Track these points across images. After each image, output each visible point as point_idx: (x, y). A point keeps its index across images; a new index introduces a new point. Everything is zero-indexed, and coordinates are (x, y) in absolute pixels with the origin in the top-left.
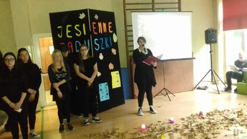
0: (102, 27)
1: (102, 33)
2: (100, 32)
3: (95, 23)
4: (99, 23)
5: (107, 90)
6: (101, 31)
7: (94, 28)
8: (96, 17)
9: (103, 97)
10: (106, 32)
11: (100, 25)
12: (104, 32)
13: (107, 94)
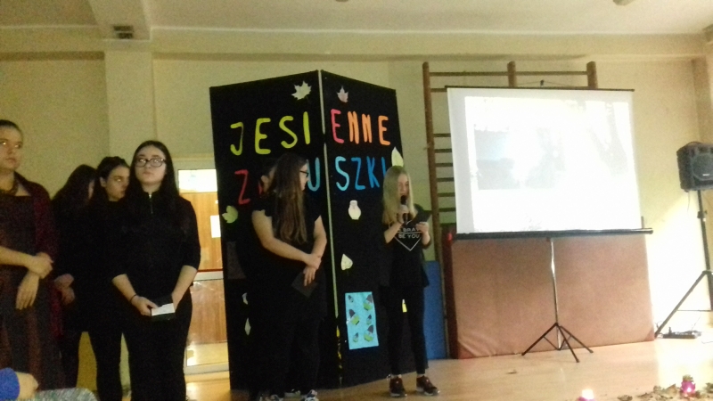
0: (360, 127)
1: (357, 141)
2: (351, 140)
3: (339, 112)
4: (349, 114)
5: (370, 317)
6: (354, 136)
7: (335, 125)
8: (343, 96)
9: (357, 335)
10: (370, 141)
11: (352, 118)
12: (366, 140)
13: (371, 329)
